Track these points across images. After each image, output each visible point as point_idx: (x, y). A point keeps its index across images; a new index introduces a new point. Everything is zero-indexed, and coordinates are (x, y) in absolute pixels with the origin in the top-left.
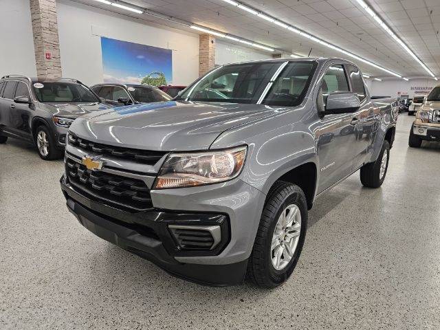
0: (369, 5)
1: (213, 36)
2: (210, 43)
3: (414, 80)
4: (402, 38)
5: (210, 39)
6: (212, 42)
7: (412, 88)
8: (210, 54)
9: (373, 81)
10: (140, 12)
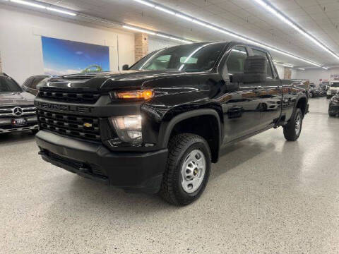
0: (268, 4)
1: (146, 34)
2: (143, 40)
3: (333, 68)
4: (309, 32)
5: (143, 37)
6: (145, 39)
7: (332, 76)
8: (143, 49)
9: (298, 70)
10: (74, 15)
